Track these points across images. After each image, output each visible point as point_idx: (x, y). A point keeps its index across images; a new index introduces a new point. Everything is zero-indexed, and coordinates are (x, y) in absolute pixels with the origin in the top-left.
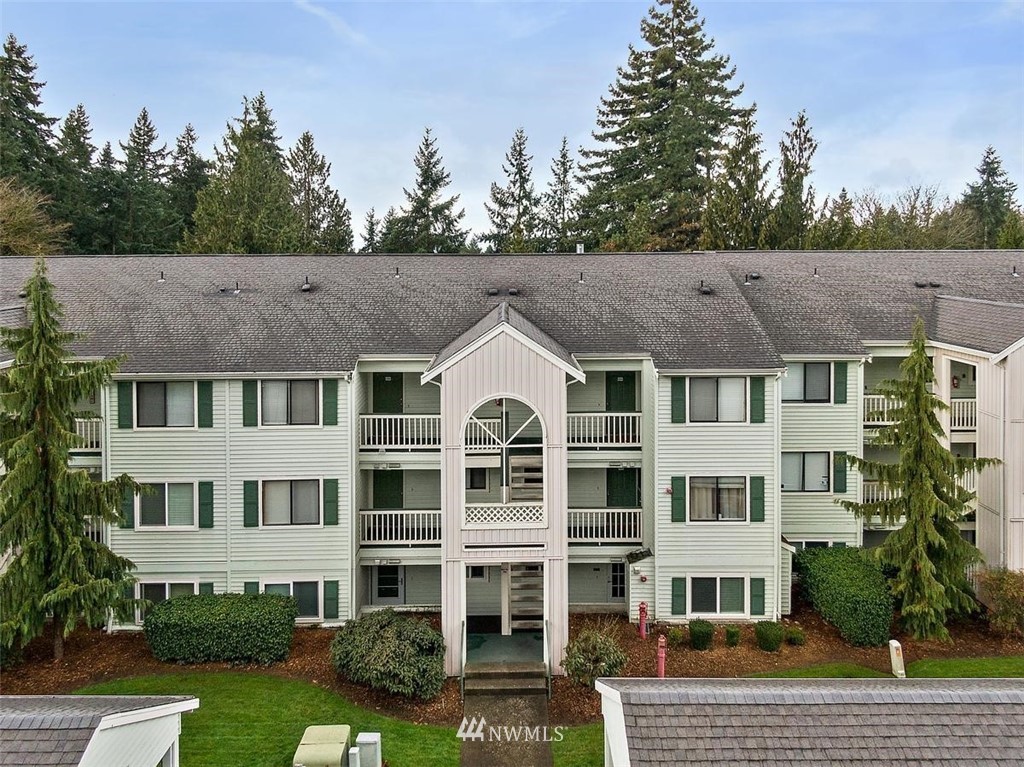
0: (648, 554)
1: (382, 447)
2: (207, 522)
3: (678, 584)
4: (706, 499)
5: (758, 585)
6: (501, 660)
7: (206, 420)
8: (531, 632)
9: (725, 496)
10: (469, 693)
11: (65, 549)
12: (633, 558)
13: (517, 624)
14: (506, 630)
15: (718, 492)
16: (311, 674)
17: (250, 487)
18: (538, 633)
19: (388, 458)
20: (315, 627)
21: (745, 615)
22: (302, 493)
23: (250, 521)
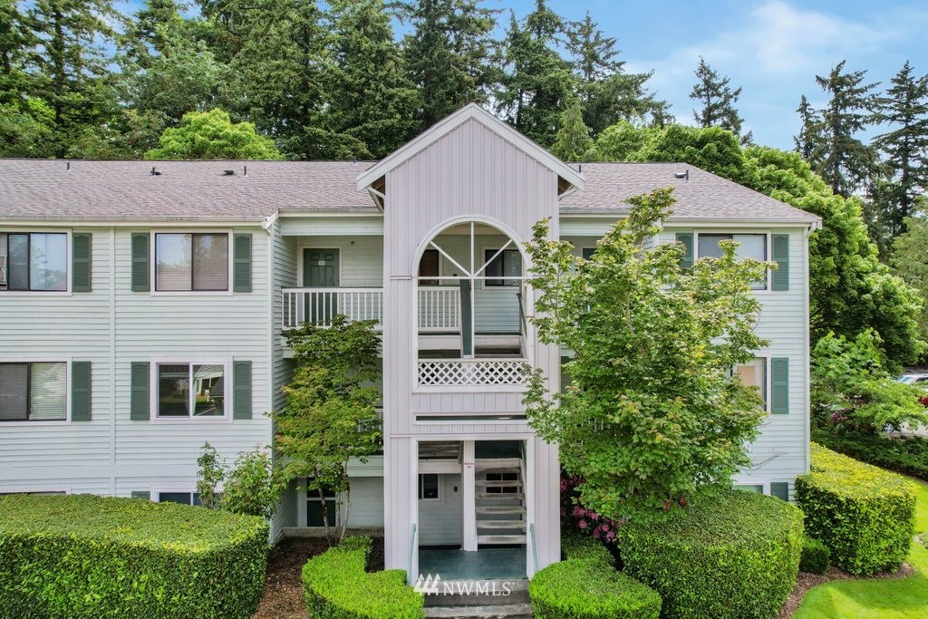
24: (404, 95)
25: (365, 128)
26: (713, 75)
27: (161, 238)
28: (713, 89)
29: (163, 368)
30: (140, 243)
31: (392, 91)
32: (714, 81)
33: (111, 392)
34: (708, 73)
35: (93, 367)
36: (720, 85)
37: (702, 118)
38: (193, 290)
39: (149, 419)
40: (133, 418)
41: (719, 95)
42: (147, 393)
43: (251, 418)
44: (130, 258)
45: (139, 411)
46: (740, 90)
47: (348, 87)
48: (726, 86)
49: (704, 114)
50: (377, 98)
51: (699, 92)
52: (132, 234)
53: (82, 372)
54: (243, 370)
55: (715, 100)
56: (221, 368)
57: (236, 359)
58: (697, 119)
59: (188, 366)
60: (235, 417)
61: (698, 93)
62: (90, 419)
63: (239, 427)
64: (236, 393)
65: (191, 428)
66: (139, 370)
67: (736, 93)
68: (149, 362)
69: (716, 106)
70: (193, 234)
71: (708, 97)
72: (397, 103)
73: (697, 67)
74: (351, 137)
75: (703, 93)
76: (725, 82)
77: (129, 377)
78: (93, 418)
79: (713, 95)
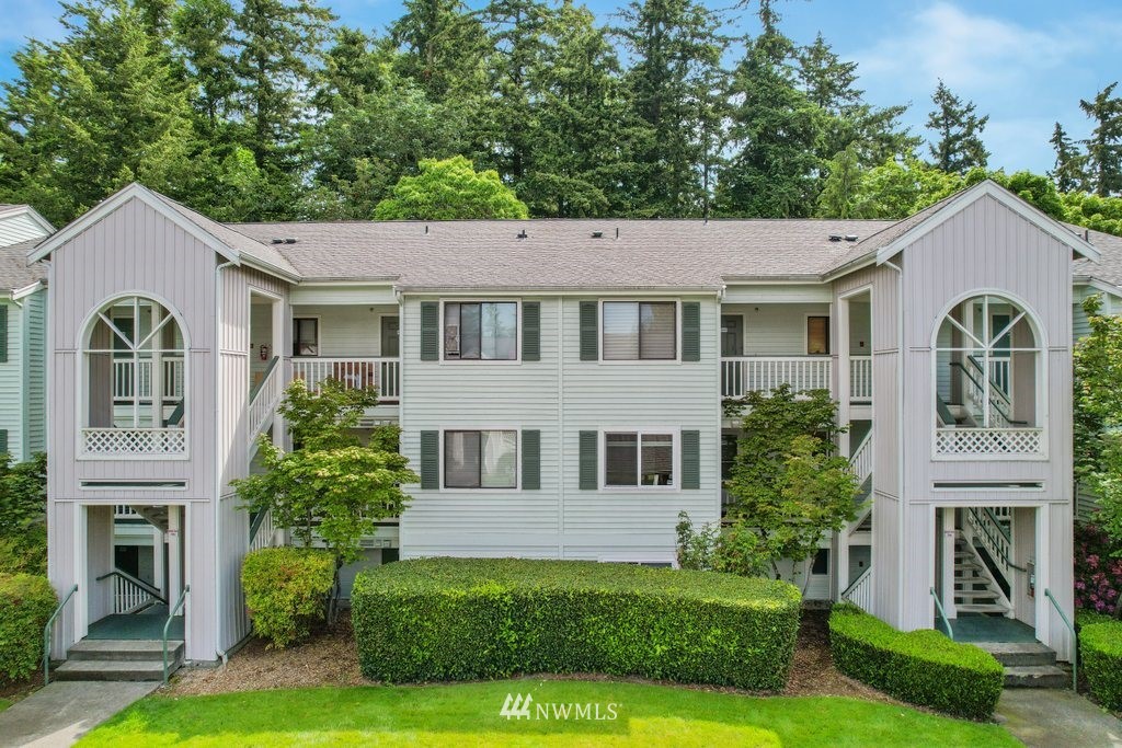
24: (642, 135)
25: (599, 173)
26: (954, 101)
27: (608, 306)
28: (953, 117)
29: (610, 437)
30: (588, 311)
31: (628, 131)
32: (954, 107)
33: (559, 461)
34: (948, 98)
35: (542, 435)
36: (963, 113)
37: (939, 151)
38: (640, 359)
39: (596, 488)
40: (581, 488)
41: (961, 124)
42: (595, 462)
43: (698, 488)
44: (578, 326)
45: (587, 481)
46: (986, 118)
47: (578, 127)
48: (971, 114)
49: (942, 147)
50: (612, 139)
51: (937, 121)
52: (581, 303)
53: (531, 440)
54: (691, 439)
55: (955, 130)
56: (669, 438)
57: (684, 429)
58: (934, 152)
59: (636, 435)
60: (683, 487)
61: (936, 124)
62: (539, 488)
63: (686, 497)
64: (684, 462)
65: (639, 497)
66: (587, 439)
67: (982, 122)
68: (596, 432)
69: (957, 138)
70: (640, 303)
71: (947, 126)
72: (634, 144)
73: (934, 91)
74: (585, 183)
75: (942, 122)
76: (969, 109)
77: (578, 446)
78: (542, 486)
79: (953, 124)
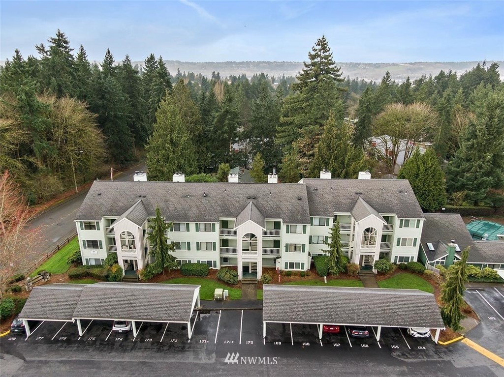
0: (281, 257)
1: (224, 235)
2: (189, 249)
3: (286, 263)
4: (293, 248)
5: (303, 264)
6: (249, 278)
7: (188, 230)
8: (255, 273)
9: (297, 247)
10: (243, 283)
11: (165, 256)
12: (278, 258)
13: (252, 271)
14: (250, 272)
15: (295, 247)
16: (213, 279)
17: (198, 243)
18: (256, 272)
19: (225, 237)
20: (212, 269)
21: (300, 270)
22: (208, 244)
23: (198, 249)
